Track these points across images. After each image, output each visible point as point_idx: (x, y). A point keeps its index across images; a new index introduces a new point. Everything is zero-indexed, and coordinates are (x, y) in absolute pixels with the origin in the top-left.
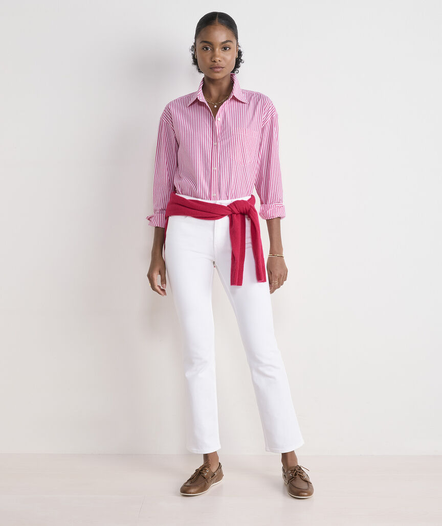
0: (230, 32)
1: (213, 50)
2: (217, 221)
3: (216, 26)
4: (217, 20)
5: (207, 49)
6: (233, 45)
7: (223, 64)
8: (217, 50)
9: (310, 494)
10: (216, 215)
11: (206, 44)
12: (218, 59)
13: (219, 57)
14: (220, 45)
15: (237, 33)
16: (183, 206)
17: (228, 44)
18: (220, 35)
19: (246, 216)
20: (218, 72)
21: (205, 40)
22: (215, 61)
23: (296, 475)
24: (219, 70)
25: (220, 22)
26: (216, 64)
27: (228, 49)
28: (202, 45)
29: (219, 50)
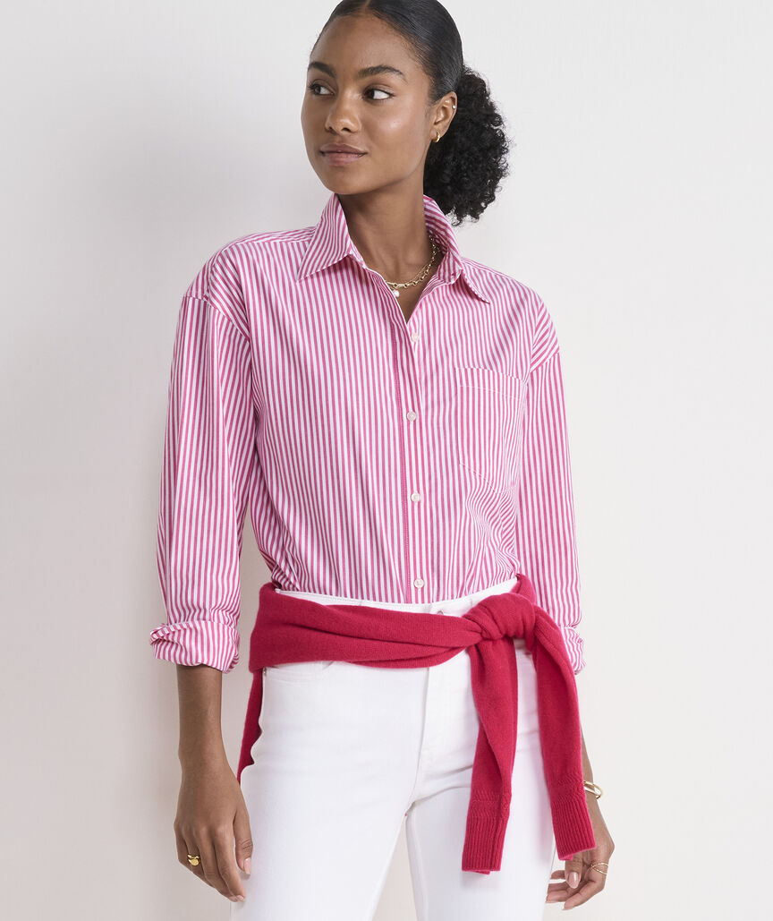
2: (435, 670)
8: (347, 95)
10: (432, 651)
16: (315, 629)
19: (517, 643)
25: (373, 9)
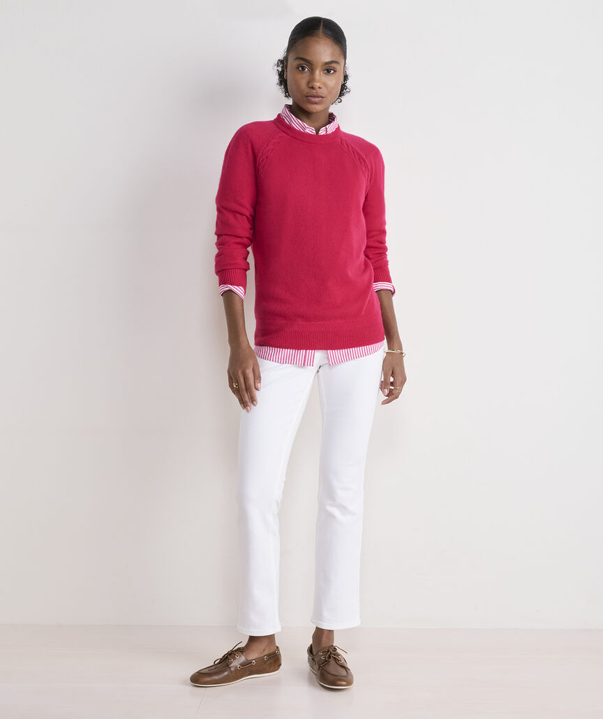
0: (337, 49)
1: (312, 71)
3: (320, 38)
4: (321, 30)
5: (303, 69)
6: (339, 68)
7: (323, 92)
8: (317, 72)
9: (349, 683)
11: (302, 62)
12: (317, 84)
13: (319, 81)
14: (322, 66)
15: (346, 49)
17: (334, 65)
18: (323, 51)
20: (316, 103)
21: (302, 56)
22: (313, 88)
23: (329, 657)
24: (317, 100)
25: (325, 33)
26: (314, 91)
27: (332, 71)
28: (297, 62)
29: (320, 74)
